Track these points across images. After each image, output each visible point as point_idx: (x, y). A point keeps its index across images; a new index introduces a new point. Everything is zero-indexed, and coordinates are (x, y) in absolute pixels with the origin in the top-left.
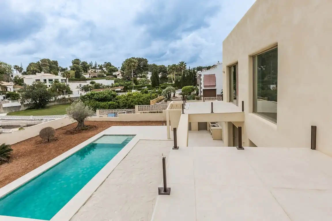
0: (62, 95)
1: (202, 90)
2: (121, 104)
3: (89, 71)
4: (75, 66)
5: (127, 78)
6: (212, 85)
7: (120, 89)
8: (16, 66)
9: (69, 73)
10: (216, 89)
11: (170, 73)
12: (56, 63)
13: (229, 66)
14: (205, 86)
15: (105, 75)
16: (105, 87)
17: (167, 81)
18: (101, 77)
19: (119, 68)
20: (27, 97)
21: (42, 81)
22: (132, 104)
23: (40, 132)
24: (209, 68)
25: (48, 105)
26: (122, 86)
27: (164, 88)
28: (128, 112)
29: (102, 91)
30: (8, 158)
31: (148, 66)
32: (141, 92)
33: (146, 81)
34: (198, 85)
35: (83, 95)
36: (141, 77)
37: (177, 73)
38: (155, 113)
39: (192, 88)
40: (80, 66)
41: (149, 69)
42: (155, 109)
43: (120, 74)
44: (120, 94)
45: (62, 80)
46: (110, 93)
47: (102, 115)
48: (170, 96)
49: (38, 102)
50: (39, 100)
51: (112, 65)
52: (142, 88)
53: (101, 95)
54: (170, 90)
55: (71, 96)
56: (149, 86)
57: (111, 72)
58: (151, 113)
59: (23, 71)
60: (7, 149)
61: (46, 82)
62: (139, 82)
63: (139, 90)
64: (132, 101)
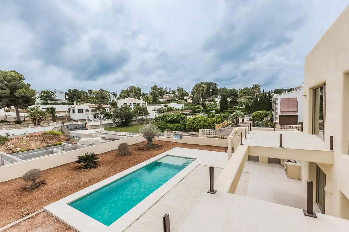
0: (141, 116)
1: (277, 116)
2: (187, 127)
3: (164, 96)
4: (153, 92)
5: (197, 102)
6: (292, 110)
7: (189, 112)
8: (113, 93)
9: (148, 98)
10: (297, 116)
11: (241, 96)
12: (139, 89)
13: (313, 88)
14: (281, 112)
15: (177, 99)
16: (176, 110)
17: (237, 105)
18: (173, 101)
19: (190, 92)
20: (117, 117)
21: (128, 104)
22: (197, 127)
23: (119, 147)
24: (289, 91)
25: (131, 124)
26: (192, 109)
27: (232, 112)
28: (192, 135)
29: (173, 113)
30: (96, 164)
31: (217, 90)
32: (208, 116)
33: (214, 105)
34: (273, 111)
35: (157, 117)
36: (210, 101)
37: (249, 97)
38: (219, 138)
39: (265, 113)
40: (157, 92)
41: (219, 93)
42: (220, 134)
43: (190, 99)
44: (188, 117)
45: (142, 103)
46: (179, 116)
47: (169, 136)
48: (237, 121)
49: (124, 121)
50: (125, 120)
51: (184, 90)
52: (210, 112)
53: (171, 117)
54: (238, 115)
55: (148, 117)
56: (217, 110)
57: (182, 96)
58: (215, 137)
59: (117, 97)
60: (95, 157)
61: (131, 105)
62: (208, 106)
63: (206, 114)
64: (197, 125)
